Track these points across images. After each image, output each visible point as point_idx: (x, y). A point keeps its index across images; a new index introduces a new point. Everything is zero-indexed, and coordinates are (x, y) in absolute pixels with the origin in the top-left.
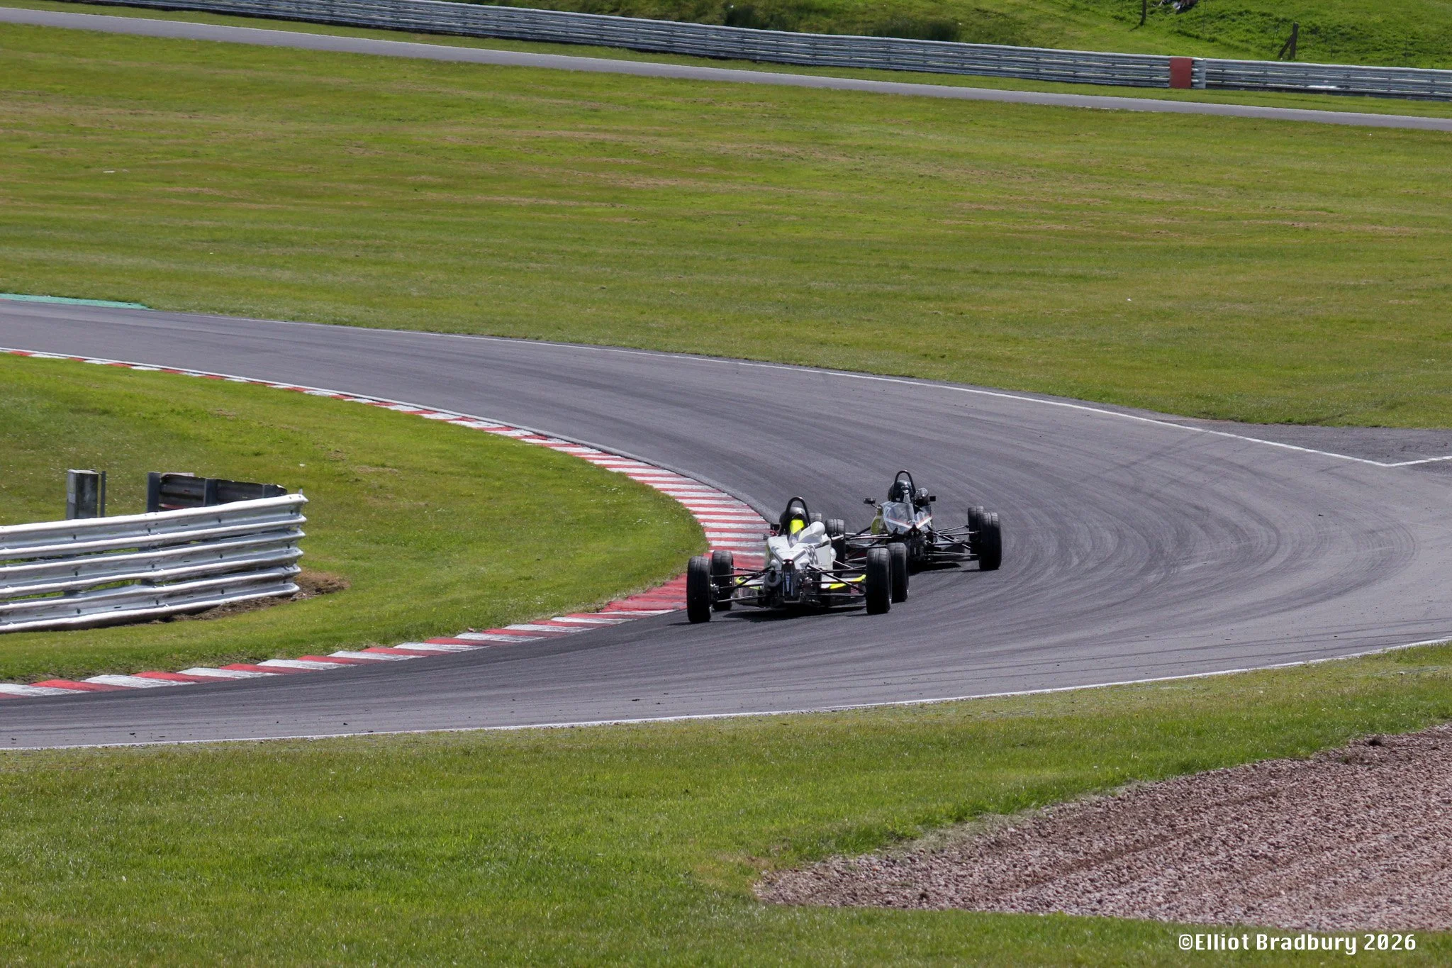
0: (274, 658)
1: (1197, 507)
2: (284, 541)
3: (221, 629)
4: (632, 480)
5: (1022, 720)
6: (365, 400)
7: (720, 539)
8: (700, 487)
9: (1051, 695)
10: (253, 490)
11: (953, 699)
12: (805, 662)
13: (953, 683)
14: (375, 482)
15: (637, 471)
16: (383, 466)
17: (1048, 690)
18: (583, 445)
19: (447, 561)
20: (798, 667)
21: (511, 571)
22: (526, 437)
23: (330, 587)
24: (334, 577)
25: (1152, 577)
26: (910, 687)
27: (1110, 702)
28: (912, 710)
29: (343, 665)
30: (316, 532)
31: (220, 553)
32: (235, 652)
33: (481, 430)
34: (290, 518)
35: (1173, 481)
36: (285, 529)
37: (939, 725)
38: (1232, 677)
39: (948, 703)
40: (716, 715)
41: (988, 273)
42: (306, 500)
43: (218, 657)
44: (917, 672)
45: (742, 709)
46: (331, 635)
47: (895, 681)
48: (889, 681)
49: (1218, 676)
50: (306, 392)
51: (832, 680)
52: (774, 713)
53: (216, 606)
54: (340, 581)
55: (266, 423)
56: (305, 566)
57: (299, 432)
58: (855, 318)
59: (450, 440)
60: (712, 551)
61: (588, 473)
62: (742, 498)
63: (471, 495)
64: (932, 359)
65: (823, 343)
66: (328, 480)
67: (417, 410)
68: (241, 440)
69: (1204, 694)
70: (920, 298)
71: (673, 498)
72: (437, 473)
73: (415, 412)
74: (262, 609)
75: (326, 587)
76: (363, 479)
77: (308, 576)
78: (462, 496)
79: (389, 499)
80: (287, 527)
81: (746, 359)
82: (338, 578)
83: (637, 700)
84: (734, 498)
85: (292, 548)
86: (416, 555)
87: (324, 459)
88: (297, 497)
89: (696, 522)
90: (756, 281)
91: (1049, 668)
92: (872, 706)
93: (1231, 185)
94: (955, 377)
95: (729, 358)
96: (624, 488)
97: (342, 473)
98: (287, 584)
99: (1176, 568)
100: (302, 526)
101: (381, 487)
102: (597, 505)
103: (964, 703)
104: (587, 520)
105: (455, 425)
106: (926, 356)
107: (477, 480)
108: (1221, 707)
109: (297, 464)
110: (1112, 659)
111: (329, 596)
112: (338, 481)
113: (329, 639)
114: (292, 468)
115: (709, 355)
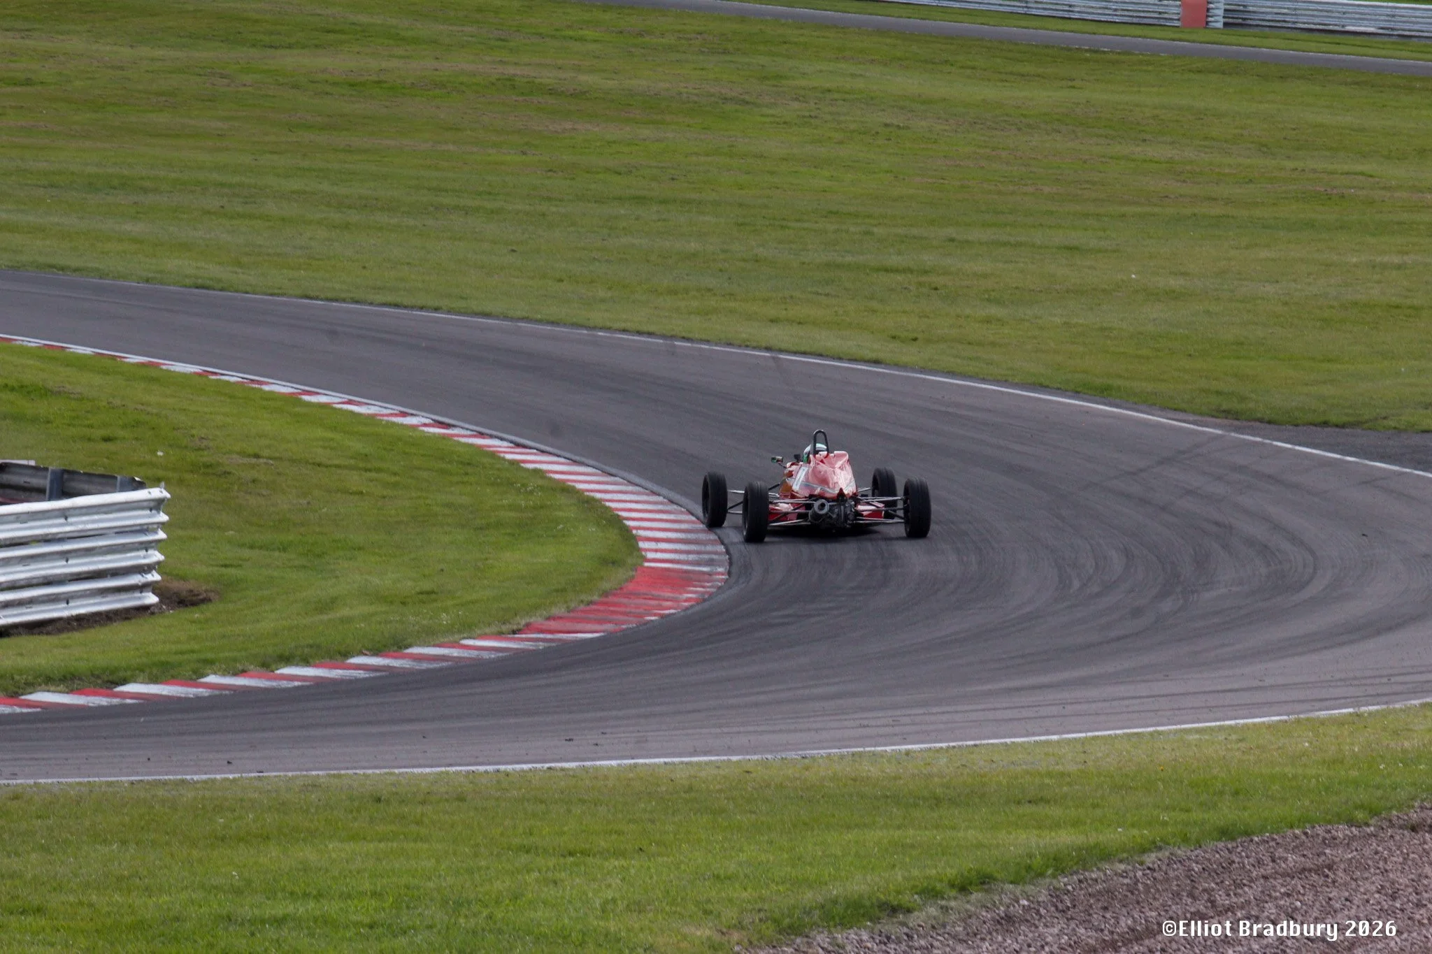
0: (135, 682)
1: (1217, 524)
2: (141, 543)
3: (67, 647)
4: (550, 479)
5: (1027, 772)
6: (233, 377)
7: (656, 551)
8: (630, 488)
9: (1058, 742)
10: (106, 482)
11: (944, 745)
12: (762, 698)
14: (248, 475)
15: (556, 467)
16: (257, 456)
17: (1055, 737)
18: (491, 436)
19: (334, 571)
20: (756, 705)
21: (410, 583)
22: (425, 425)
23: (195, 598)
24: (200, 587)
25: (1167, 606)
26: (889, 730)
27: (1128, 752)
28: (897, 758)
29: (217, 692)
30: (181, 533)
31: (66, 556)
32: (88, 674)
33: (373, 416)
34: (150, 517)
35: (1189, 492)
36: (144, 529)
37: (929, 776)
38: (1269, 726)
39: (938, 751)
40: (667, 760)
41: (967, 242)
42: (168, 496)
43: (68, 680)
44: (898, 712)
45: (695, 753)
46: (203, 656)
47: (873, 723)
48: (865, 722)
49: (1254, 724)
50: (164, 367)
52: (734, 758)
53: (60, 619)
54: (206, 591)
55: (117, 402)
56: (166, 573)
57: (157, 415)
58: (811, 293)
59: (335, 427)
60: (647, 564)
61: (498, 469)
62: (680, 503)
63: (361, 493)
64: (903, 342)
65: (774, 321)
66: (192, 472)
67: (296, 391)
68: (87, 422)
69: (1240, 744)
70: (886, 270)
71: (600, 501)
72: (319, 465)
73: (293, 393)
74: (115, 624)
75: (190, 598)
76: (234, 471)
77: (168, 585)
78: (351, 494)
79: (264, 496)
80: (145, 527)
81: (683, 338)
82: (204, 588)
83: (570, 740)
84: (672, 502)
85: (150, 552)
86: (296, 563)
87: (186, 447)
88: (157, 493)
89: (628, 530)
90: (693, 246)
91: (1054, 710)
92: (848, 752)
93: (1252, 142)
94: (930, 363)
95: (663, 337)
96: (541, 488)
97: (209, 464)
98: (143, 594)
99: (1196, 595)
100: (162, 525)
101: (254, 481)
102: (511, 507)
103: (955, 750)
104: (499, 525)
105: (340, 410)
106: (894, 337)
107: (369, 475)
108: (1261, 761)
109: (154, 452)
110: (1126, 702)
111: (194, 609)
112: (204, 474)
113: (199, 661)
114: (148, 457)
115: (639, 333)
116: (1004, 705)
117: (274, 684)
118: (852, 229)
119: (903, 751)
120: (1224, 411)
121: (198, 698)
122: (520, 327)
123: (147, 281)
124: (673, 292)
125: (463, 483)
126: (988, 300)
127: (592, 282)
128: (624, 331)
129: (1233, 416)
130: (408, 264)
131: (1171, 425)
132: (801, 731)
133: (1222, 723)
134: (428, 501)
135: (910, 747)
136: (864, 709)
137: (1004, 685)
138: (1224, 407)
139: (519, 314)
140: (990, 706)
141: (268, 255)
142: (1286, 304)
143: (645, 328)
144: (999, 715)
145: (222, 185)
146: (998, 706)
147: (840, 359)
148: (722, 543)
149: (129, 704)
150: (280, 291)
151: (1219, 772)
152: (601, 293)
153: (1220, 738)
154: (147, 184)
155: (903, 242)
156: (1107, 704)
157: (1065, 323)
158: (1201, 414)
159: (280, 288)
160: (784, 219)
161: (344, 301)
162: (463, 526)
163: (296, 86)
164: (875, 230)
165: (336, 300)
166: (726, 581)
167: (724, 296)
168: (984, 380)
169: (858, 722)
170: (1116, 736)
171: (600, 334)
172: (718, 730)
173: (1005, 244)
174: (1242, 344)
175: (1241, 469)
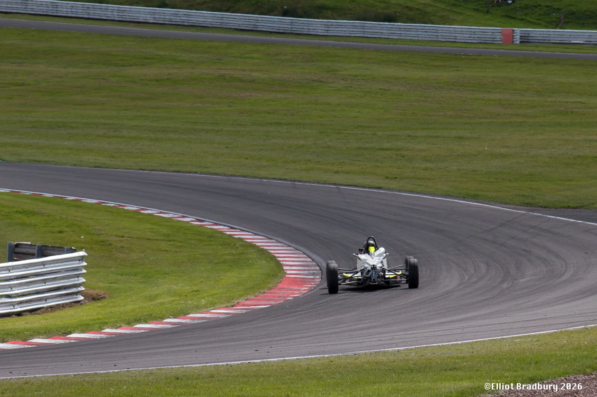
0: (75, 333)
1: (525, 250)
2: (76, 275)
3: (46, 319)
4: (246, 242)
5: (448, 357)
6: (112, 204)
7: (291, 270)
8: (279, 244)
9: (461, 344)
10: (61, 250)
11: (413, 347)
12: (337, 330)
13: (412, 339)
14: (119, 245)
15: (248, 237)
16: (123, 237)
17: (460, 342)
18: (220, 225)
19: (156, 283)
20: (335, 333)
21: (188, 287)
22: (193, 221)
23: (99, 297)
24: (101, 292)
25: (505, 286)
26: (390, 342)
27: (491, 347)
28: (393, 353)
29: (109, 336)
30: (92, 270)
31: (45, 281)
32: (55, 330)
33: (170, 218)
34: (79, 264)
35: (513, 238)
36: (76, 269)
37: (408, 360)
38: (550, 335)
39: (411, 349)
40: (298, 357)
41: (416, 136)
42: (86, 254)
43: (47, 333)
44: (394, 334)
45: (310, 354)
46: (102, 321)
47: (383, 339)
48: (380, 339)
49: (543, 334)
50: (83, 201)
51: (352, 339)
52: (326, 356)
53: (43, 308)
54: (103, 294)
55: (64, 216)
56: (86, 287)
57: (80, 221)
58: (351, 160)
59: (155, 223)
60: (287, 276)
61: (224, 238)
62: (300, 249)
63: (167, 251)
64: (391, 179)
65: (337, 172)
66: (96, 244)
67: (139, 209)
68: (51, 225)
69: (537, 343)
70: (383, 149)
71: (267, 250)
72: (149, 239)
73: (137, 210)
74: (66, 309)
75: (97, 297)
76: (113, 243)
77: (88, 292)
78: (162, 251)
79: (126, 253)
80: (77, 268)
81: (299, 181)
82: (103, 293)
83: (257, 351)
84: (297, 249)
85: (80, 278)
86: (141, 281)
87: (93, 234)
88: (82, 253)
89: (279, 262)
90: (302, 142)
91: (459, 331)
92: (373, 351)
93: (534, 91)
94: (402, 188)
95: (291, 181)
96: (242, 246)
97: (103, 240)
98: (78, 296)
99: (517, 281)
100: (85, 267)
101: (122, 247)
102: (229, 254)
103: (418, 349)
104: (225, 262)
105: (157, 216)
106: (387, 178)
107: (169, 243)
108: (546, 349)
109: (80, 236)
110: (489, 326)
111: (99, 301)
112: (101, 245)
113: (102, 323)
114: (77, 239)
115: (280, 179)
116: (438, 329)
117: (133, 331)
118: (368, 133)
119: (397, 350)
120: (526, 203)
121: (102, 339)
122: (231, 179)
123: (75, 165)
124: (294, 162)
125: (209, 245)
126: (425, 160)
127: (261, 159)
128: (275, 179)
129: (530, 205)
130: (183, 154)
131: (504, 210)
132: (353, 343)
133: (530, 334)
134: (195, 253)
135: (399, 348)
136: (379, 333)
137: (438, 321)
138: (526, 201)
139: (230, 173)
140: (432, 330)
141: (125, 152)
142: (550, 158)
143: (283, 178)
144: (437, 333)
145: (105, 124)
146: (435, 330)
147: (365, 187)
148: (318, 266)
149: (73, 342)
150: (130, 168)
151: (529, 355)
152: (264, 164)
153: (529, 340)
154: (74, 125)
155: (389, 137)
156: (481, 328)
157: (458, 169)
158: (517, 205)
159: (130, 166)
160: (339, 130)
161: (157, 170)
162: (210, 263)
163: (134, 82)
164: (378, 133)
165: (154, 170)
166: (320, 282)
167: (315, 163)
168: (425, 194)
169: (377, 339)
170: (486, 341)
171: (264, 180)
172: (319, 344)
173: (432, 137)
174: (532, 175)
175: (534, 227)
